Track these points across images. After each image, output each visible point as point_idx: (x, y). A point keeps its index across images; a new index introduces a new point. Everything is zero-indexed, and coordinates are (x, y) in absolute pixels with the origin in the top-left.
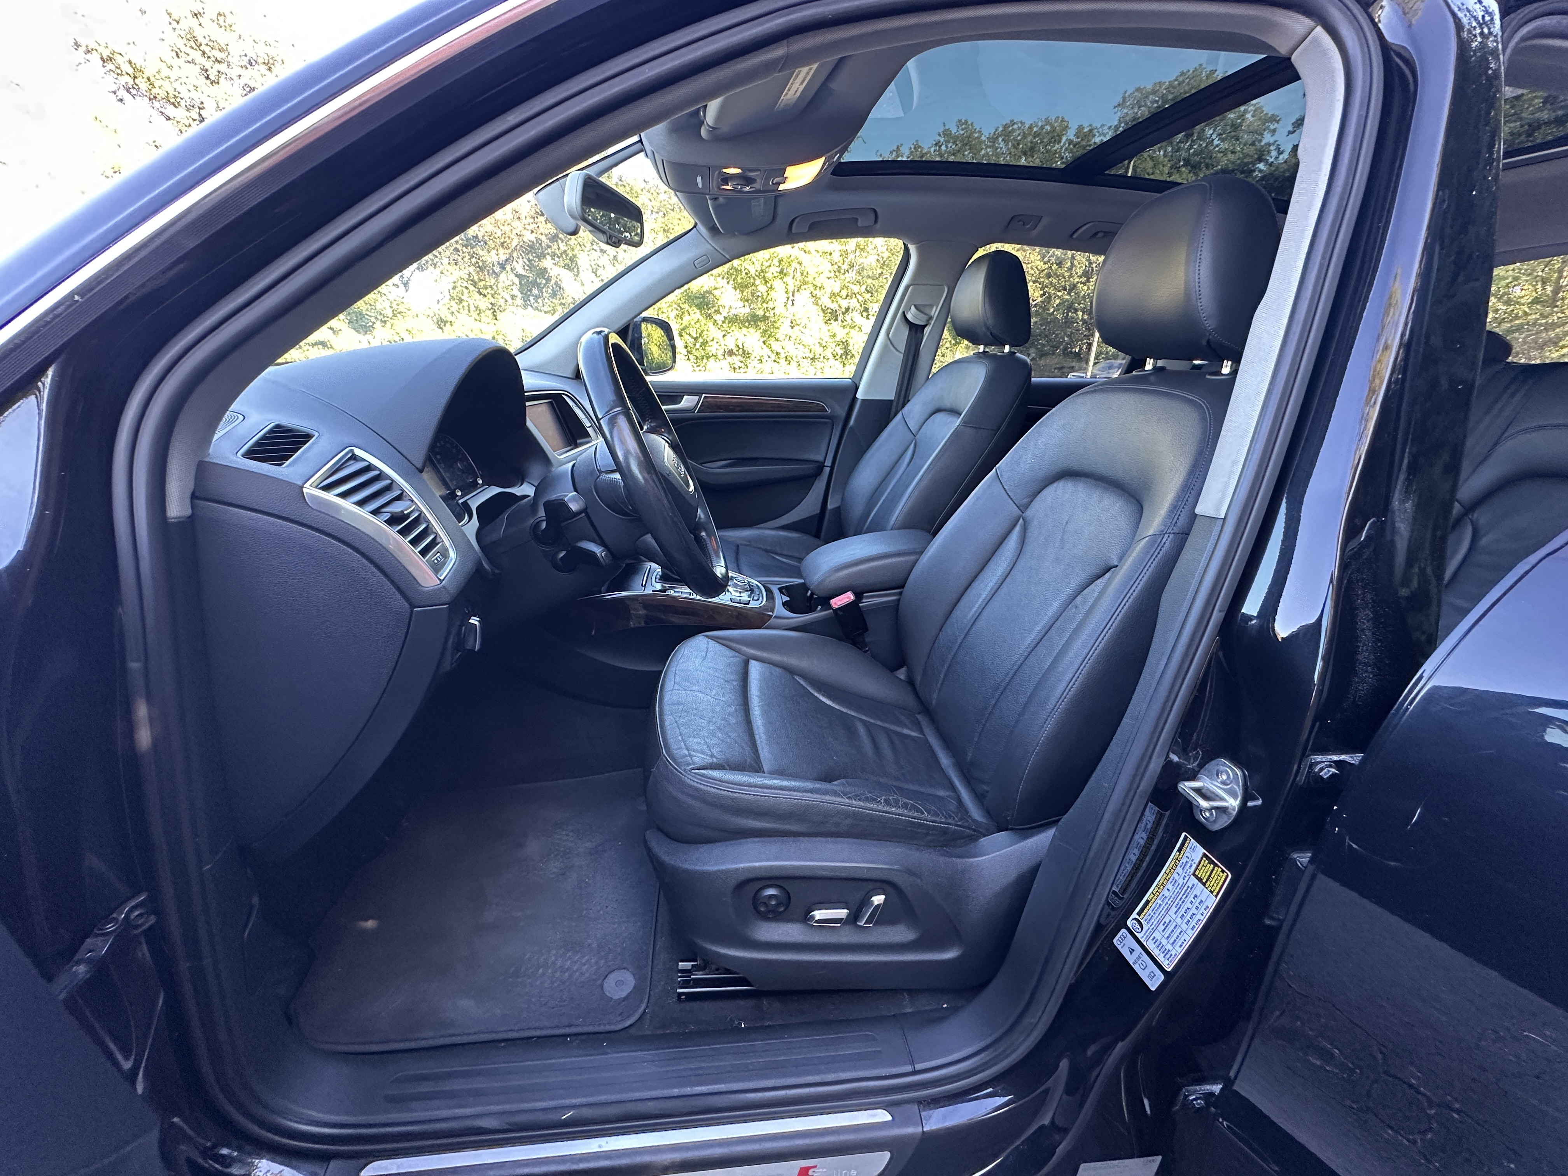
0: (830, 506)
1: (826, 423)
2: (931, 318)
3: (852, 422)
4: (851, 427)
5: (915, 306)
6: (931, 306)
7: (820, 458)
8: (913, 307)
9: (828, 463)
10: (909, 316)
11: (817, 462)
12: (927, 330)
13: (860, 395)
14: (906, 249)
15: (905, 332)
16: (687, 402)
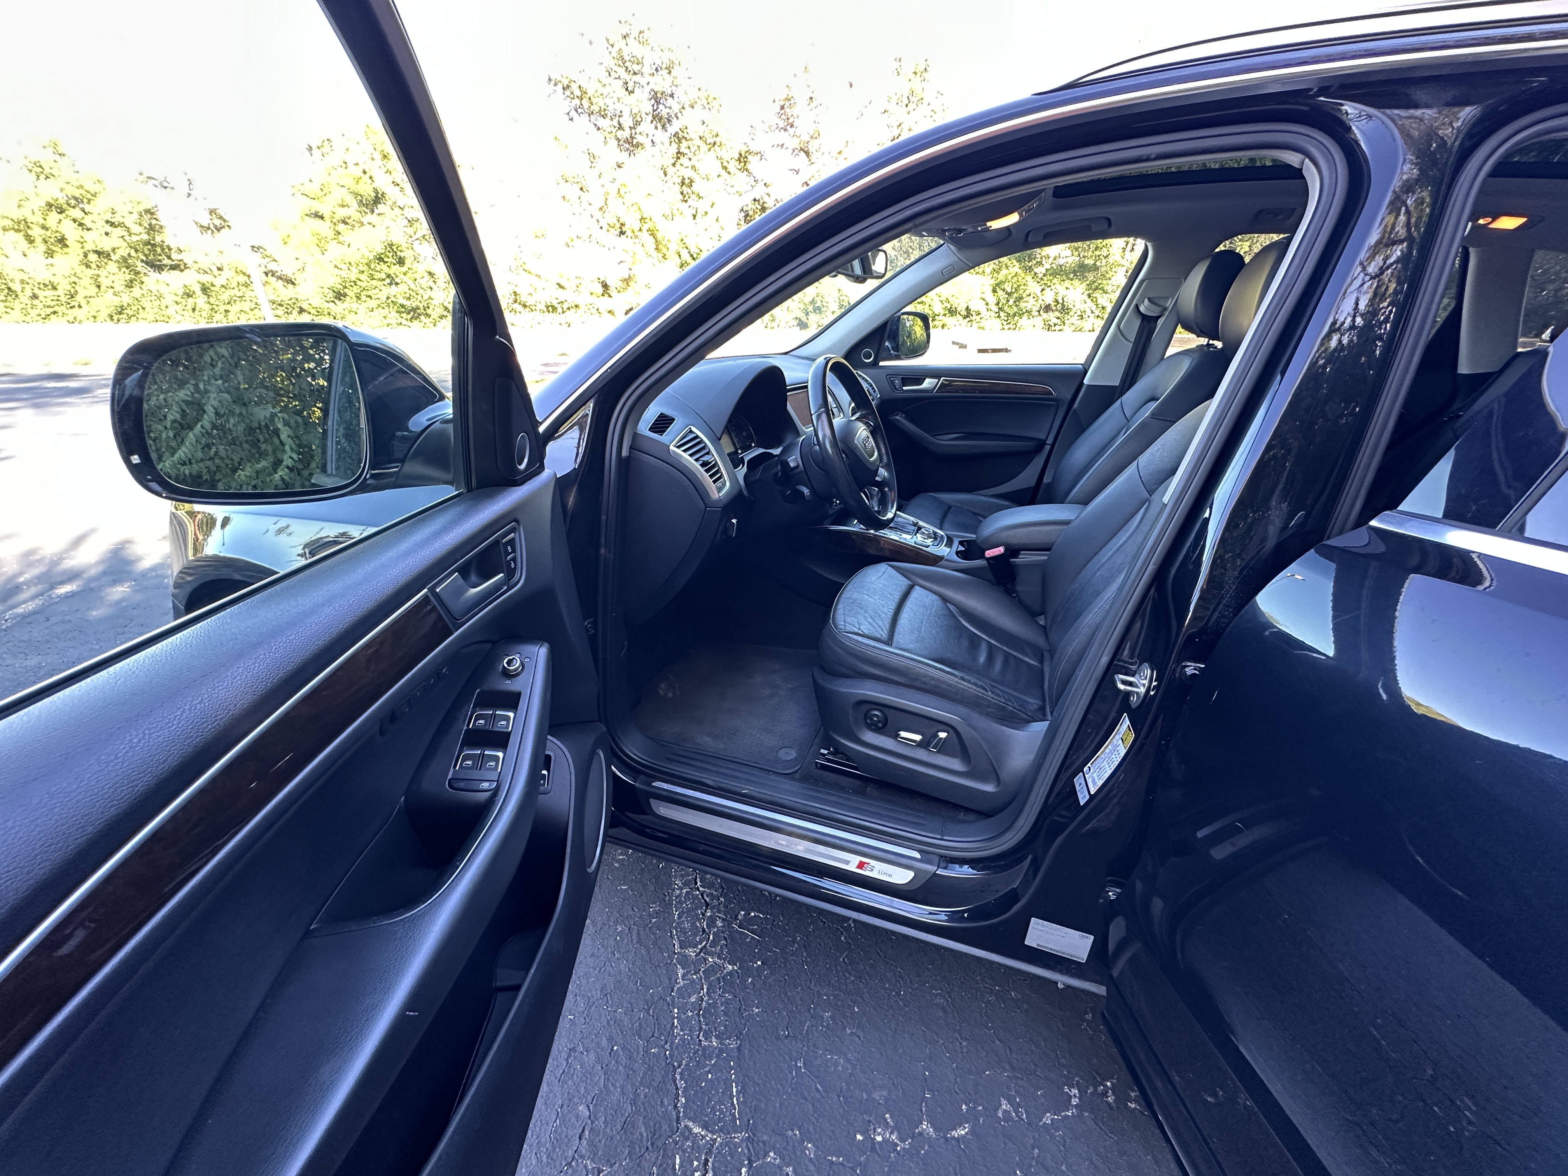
0: (1046, 480)
1: (1052, 405)
2: (1165, 309)
3: (1076, 405)
4: (1075, 410)
5: (1149, 300)
6: (1167, 298)
7: (1042, 436)
8: (1146, 301)
9: (1050, 441)
10: (1142, 309)
11: (1039, 440)
12: (1160, 322)
13: (1086, 381)
14: (1146, 246)
15: (1137, 323)
16: (928, 383)
